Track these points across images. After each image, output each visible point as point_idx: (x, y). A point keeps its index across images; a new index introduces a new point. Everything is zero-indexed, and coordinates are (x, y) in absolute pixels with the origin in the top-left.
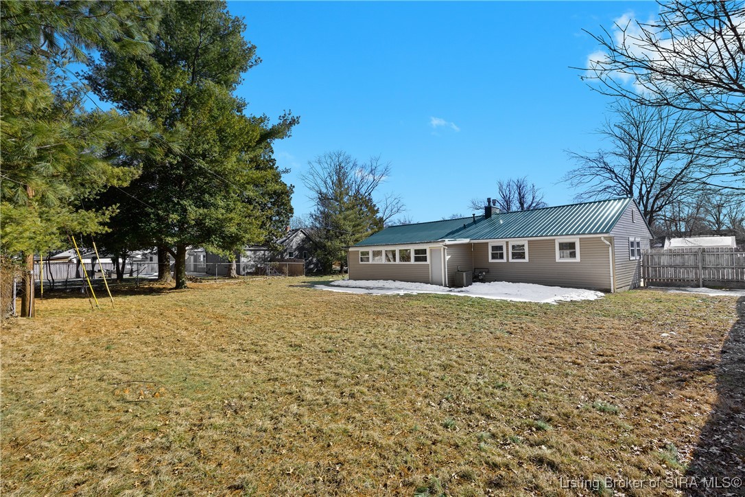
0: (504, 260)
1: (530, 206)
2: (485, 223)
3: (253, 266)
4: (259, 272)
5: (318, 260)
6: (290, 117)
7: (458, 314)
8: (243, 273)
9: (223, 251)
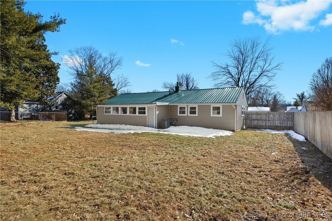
0: (186, 115)
1: (191, 88)
2: (175, 95)
3: (28, 114)
4: (33, 118)
5: (75, 111)
6: (59, 18)
7: (169, 145)
8: (20, 118)
9: (4, 103)
